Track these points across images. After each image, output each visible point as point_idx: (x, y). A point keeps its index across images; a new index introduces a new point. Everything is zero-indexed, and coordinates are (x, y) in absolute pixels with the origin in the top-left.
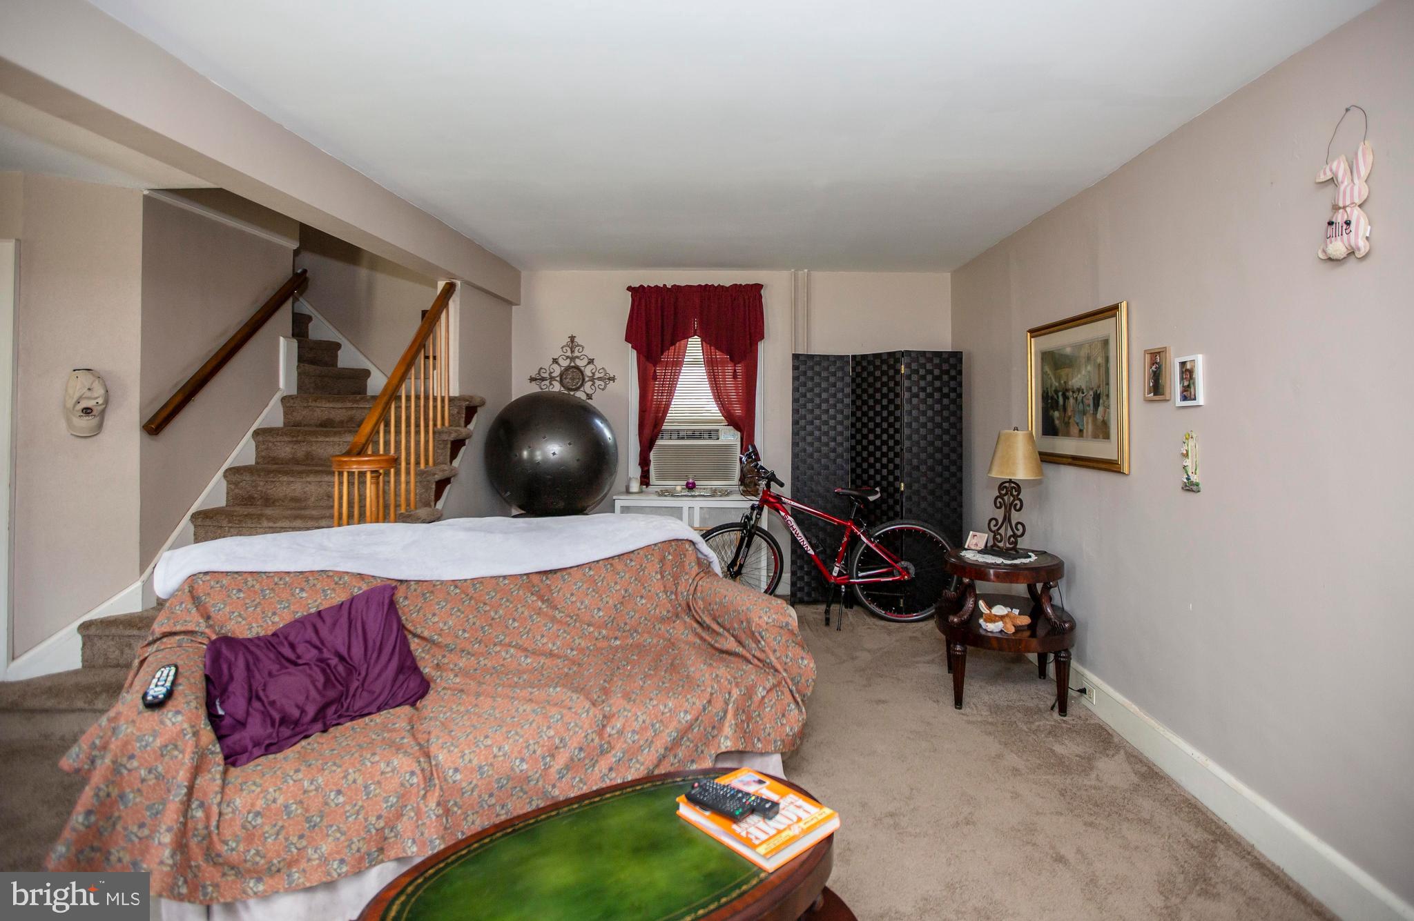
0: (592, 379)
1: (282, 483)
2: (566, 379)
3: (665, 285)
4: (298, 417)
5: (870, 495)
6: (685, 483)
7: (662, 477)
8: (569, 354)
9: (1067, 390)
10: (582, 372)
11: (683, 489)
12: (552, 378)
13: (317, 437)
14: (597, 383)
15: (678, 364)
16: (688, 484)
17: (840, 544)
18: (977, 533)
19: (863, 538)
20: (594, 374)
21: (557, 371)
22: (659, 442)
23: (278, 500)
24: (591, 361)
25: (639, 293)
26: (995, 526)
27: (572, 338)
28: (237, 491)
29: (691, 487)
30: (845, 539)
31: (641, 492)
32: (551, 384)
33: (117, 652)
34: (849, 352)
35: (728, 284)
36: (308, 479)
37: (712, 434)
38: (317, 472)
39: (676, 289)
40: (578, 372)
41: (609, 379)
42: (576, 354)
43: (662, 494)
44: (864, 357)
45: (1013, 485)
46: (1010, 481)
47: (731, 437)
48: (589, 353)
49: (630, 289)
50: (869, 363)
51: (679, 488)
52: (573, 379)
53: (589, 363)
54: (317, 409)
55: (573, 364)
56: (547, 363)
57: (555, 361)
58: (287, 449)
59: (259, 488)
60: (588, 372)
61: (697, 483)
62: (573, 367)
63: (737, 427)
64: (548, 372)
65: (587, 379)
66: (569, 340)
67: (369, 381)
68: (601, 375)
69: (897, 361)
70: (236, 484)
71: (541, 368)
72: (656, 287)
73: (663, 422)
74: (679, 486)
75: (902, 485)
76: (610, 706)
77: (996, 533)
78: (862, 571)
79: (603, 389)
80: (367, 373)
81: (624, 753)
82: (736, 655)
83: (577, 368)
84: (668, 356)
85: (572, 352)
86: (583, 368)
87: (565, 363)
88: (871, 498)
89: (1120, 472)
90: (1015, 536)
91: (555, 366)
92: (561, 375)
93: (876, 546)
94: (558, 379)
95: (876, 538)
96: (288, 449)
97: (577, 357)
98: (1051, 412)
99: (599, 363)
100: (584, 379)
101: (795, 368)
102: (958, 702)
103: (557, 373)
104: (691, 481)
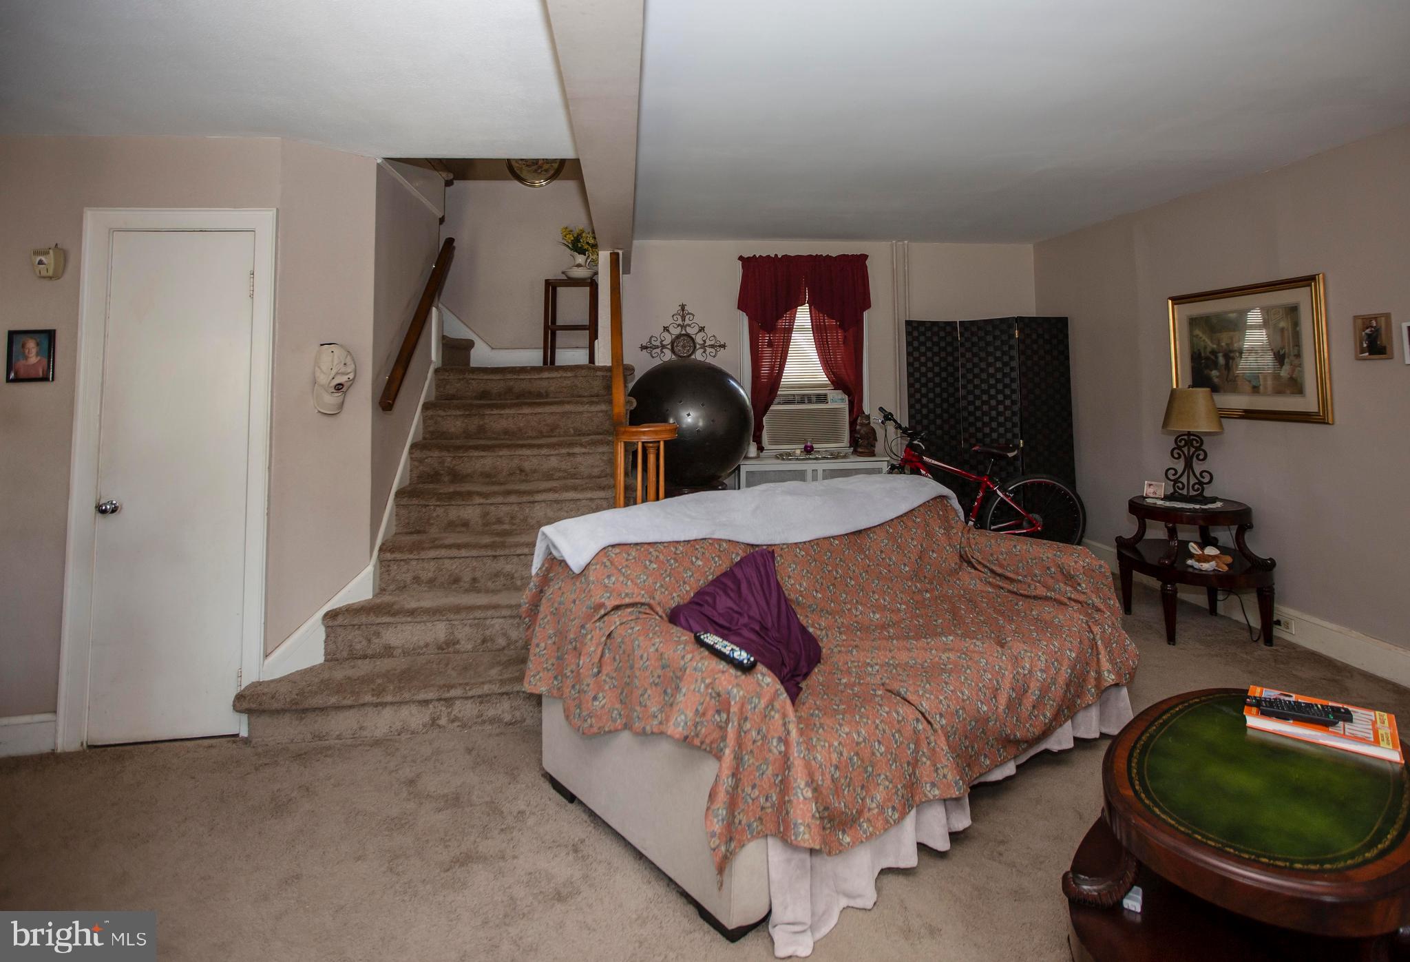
0: (703, 346)
1: (470, 458)
2: (677, 346)
3: (776, 255)
4: (451, 390)
5: (1009, 452)
6: (803, 446)
7: (775, 441)
8: (680, 322)
9: (1232, 351)
10: (693, 340)
11: (801, 452)
12: (663, 347)
13: (492, 410)
14: (709, 350)
15: (789, 330)
16: (806, 447)
17: (975, 499)
18: (1153, 483)
19: (999, 492)
20: (705, 341)
21: (668, 339)
22: (773, 407)
23: (468, 475)
24: (702, 329)
25: (750, 264)
26: (1174, 475)
27: (683, 307)
28: (421, 468)
29: (808, 450)
30: (981, 494)
31: (758, 457)
32: (662, 352)
33: (365, 643)
34: (958, 318)
35: (834, 255)
36: (501, 453)
37: (822, 399)
38: (509, 447)
39: (786, 258)
40: (689, 339)
41: (720, 346)
42: (687, 322)
43: (781, 456)
44: (972, 323)
45: (1192, 437)
46: (1189, 434)
47: (838, 401)
48: (700, 320)
49: (741, 258)
50: (979, 328)
51: (798, 452)
52: (684, 347)
53: (700, 331)
54: (473, 381)
55: (684, 332)
56: (657, 331)
57: (666, 329)
58: (457, 422)
59: (446, 464)
60: (699, 340)
61: (815, 446)
62: (684, 335)
63: (847, 391)
64: (659, 340)
65: (698, 346)
66: (680, 308)
67: (473, 352)
68: (712, 343)
69: (1010, 326)
70: (421, 461)
71: (652, 337)
72: (768, 256)
73: (778, 387)
74: (798, 449)
75: (1021, 441)
76: (1010, 649)
77: (1176, 481)
78: (994, 525)
79: (714, 356)
80: (469, 344)
81: (1040, 691)
82: (1047, 599)
83: (688, 335)
84: (782, 323)
85: (684, 320)
86: (694, 336)
87: (676, 331)
88: (1011, 455)
89: (1324, 423)
90: (1201, 483)
91: (666, 334)
92: (672, 343)
93: (1011, 500)
94: (669, 347)
95: (1011, 492)
96: (459, 423)
97: (689, 325)
98: (1206, 372)
99: (710, 331)
100: (695, 347)
101: (908, 333)
102: (1171, 639)
103: (668, 341)
104: (809, 444)
